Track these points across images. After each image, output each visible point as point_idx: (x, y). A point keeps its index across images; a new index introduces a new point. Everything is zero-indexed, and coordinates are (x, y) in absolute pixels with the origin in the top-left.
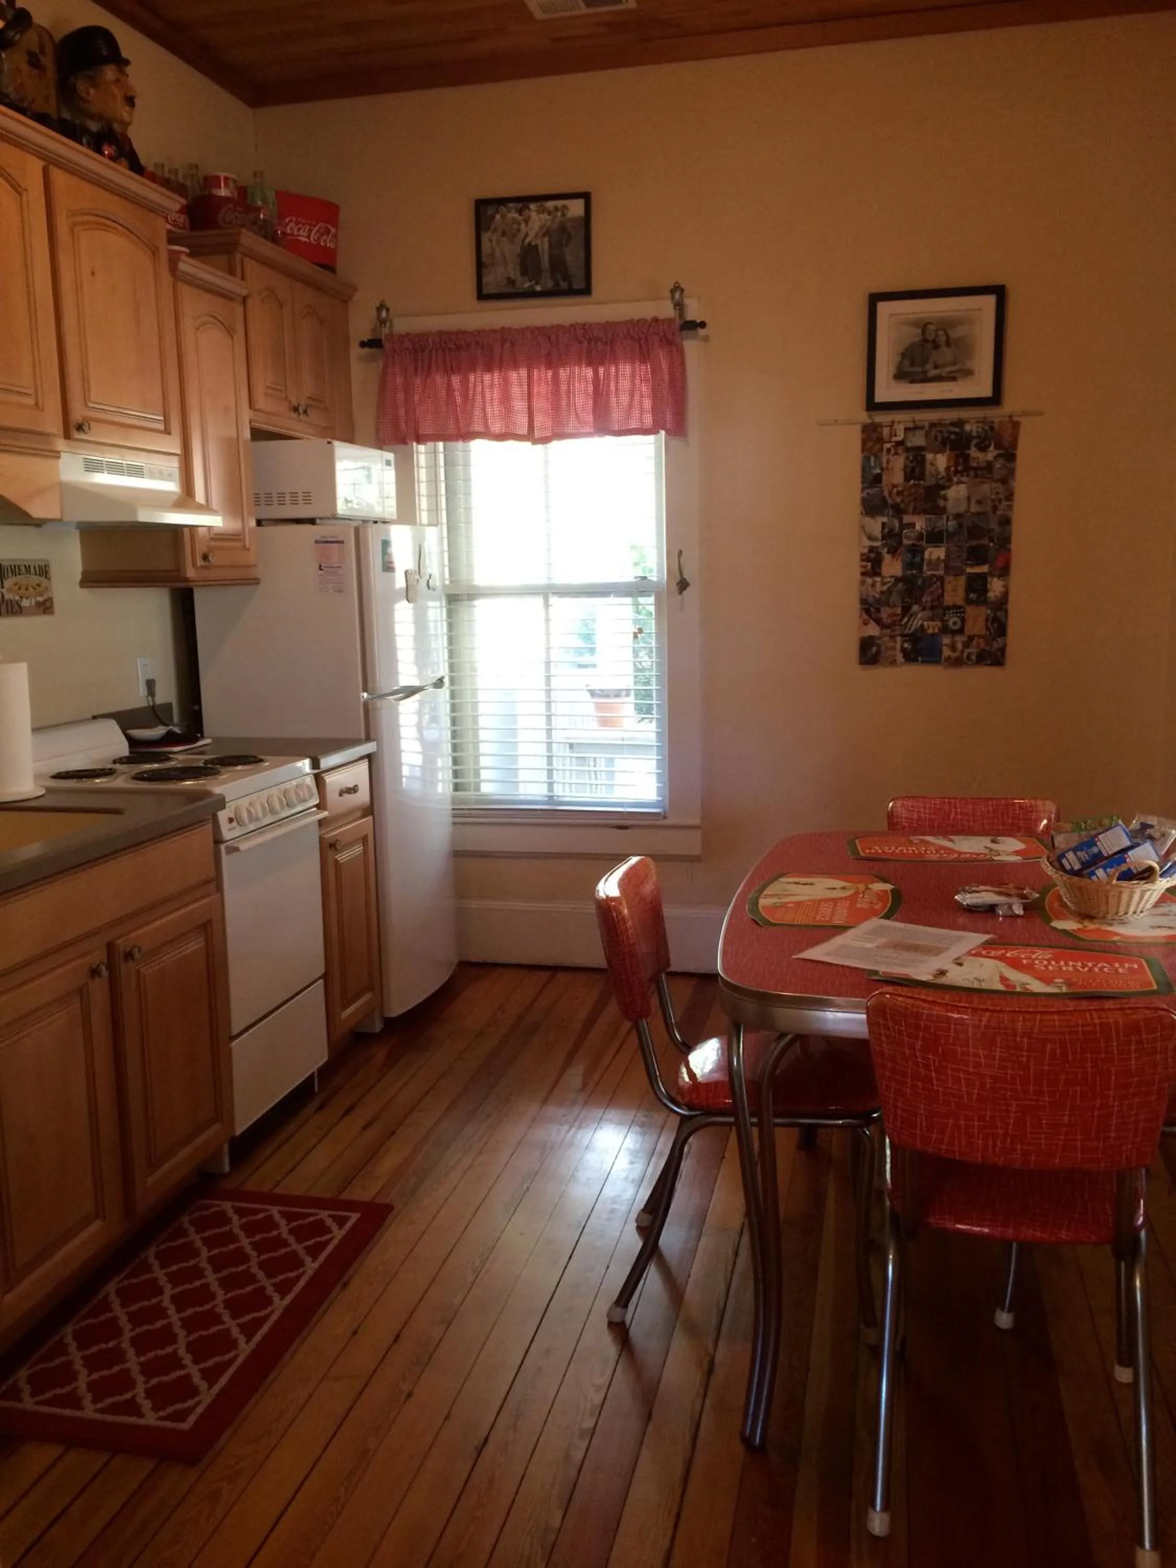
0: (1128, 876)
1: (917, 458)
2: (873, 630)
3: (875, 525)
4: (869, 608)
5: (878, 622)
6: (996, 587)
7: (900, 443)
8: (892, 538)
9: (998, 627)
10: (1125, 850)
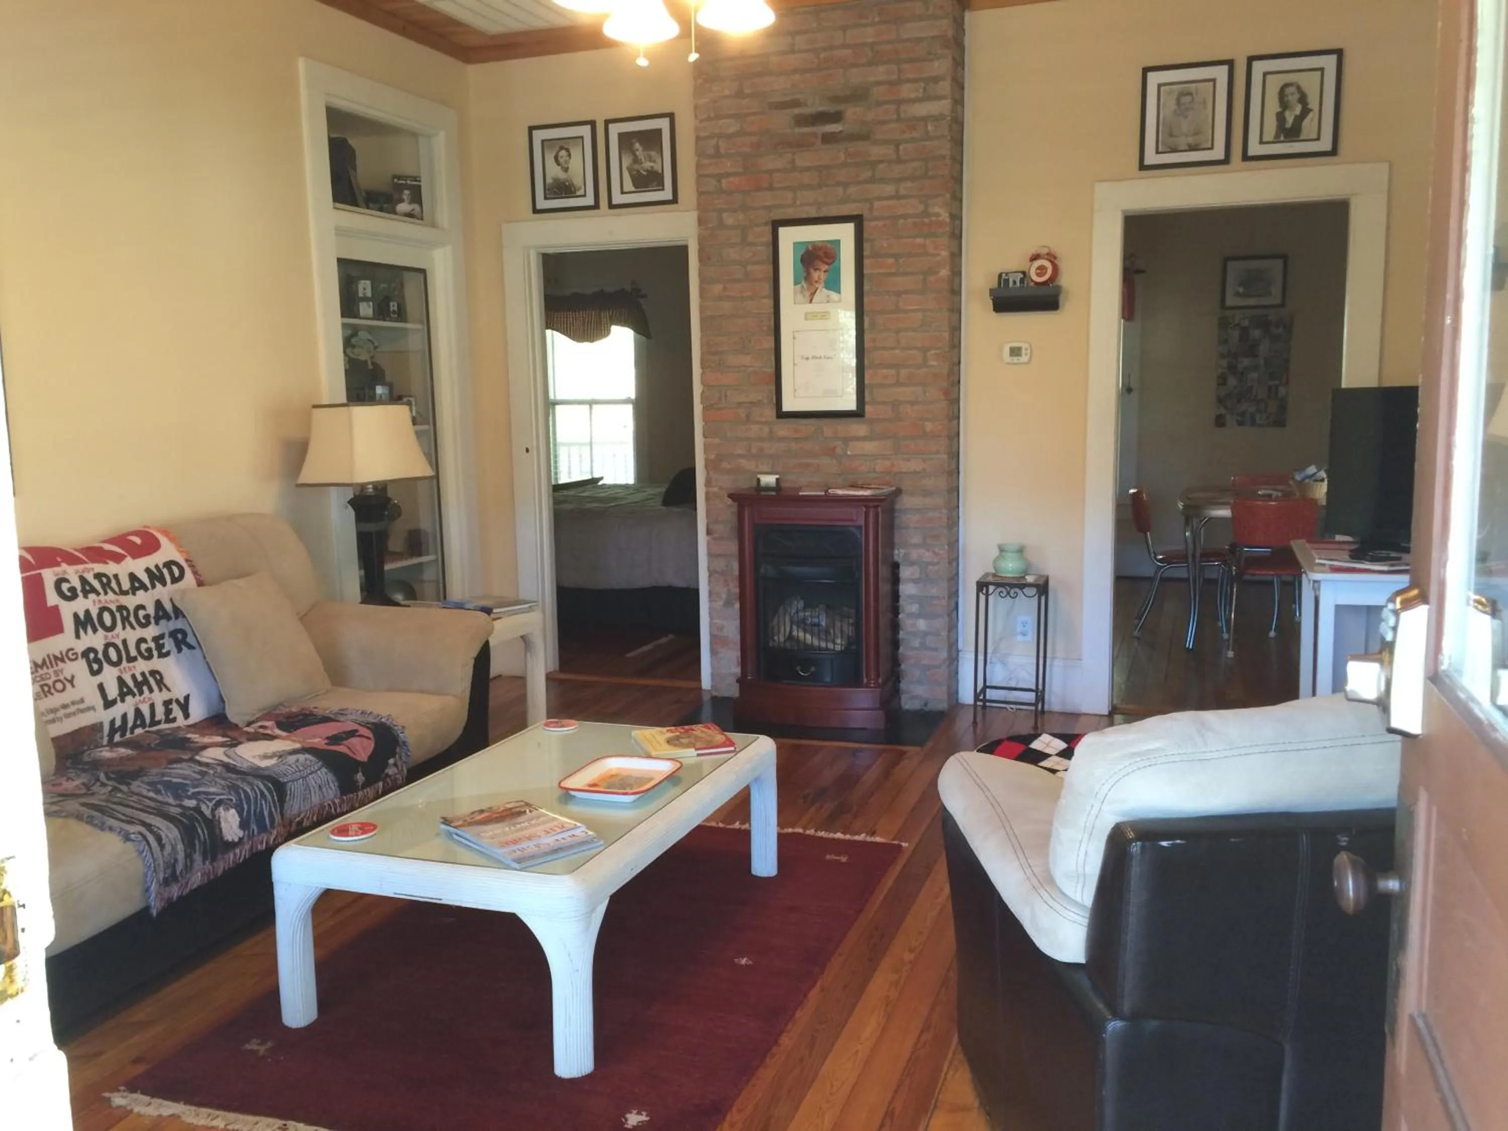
0: (1316, 481)
1: (1244, 331)
2: (1223, 411)
3: (1224, 363)
4: (1221, 401)
5: (1226, 408)
6: (1282, 391)
7: (1238, 325)
8: (1232, 368)
9: (1283, 407)
10: (1316, 473)
